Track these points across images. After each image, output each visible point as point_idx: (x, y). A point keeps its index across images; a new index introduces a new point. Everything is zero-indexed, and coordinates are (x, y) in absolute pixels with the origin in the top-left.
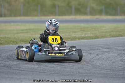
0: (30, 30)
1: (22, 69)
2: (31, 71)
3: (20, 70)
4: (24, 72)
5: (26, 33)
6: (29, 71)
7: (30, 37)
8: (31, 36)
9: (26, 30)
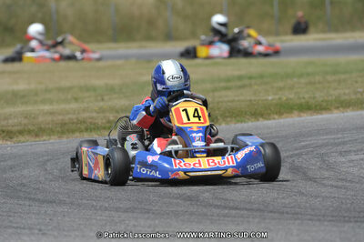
0: (250, 78)
1: (232, 204)
2: (258, 210)
3: (225, 208)
4: (237, 211)
5: (241, 87)
6: (252, 209)
7: (251, 101)
8: (253, 98)
9: (240, 78)
